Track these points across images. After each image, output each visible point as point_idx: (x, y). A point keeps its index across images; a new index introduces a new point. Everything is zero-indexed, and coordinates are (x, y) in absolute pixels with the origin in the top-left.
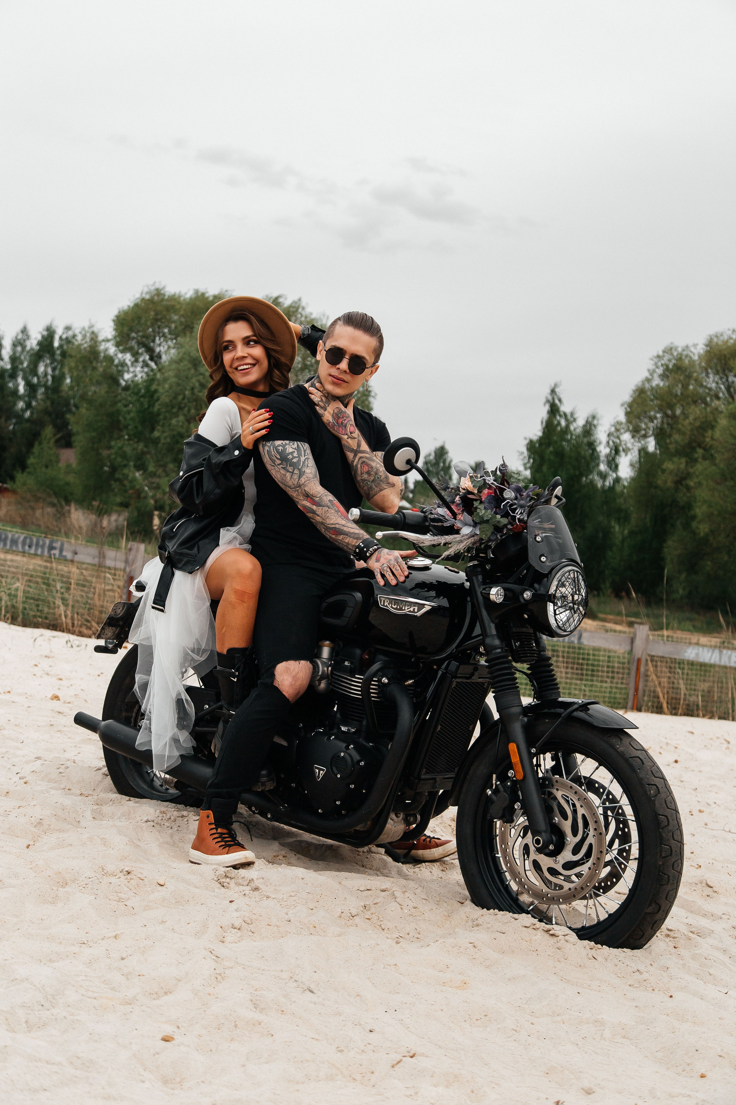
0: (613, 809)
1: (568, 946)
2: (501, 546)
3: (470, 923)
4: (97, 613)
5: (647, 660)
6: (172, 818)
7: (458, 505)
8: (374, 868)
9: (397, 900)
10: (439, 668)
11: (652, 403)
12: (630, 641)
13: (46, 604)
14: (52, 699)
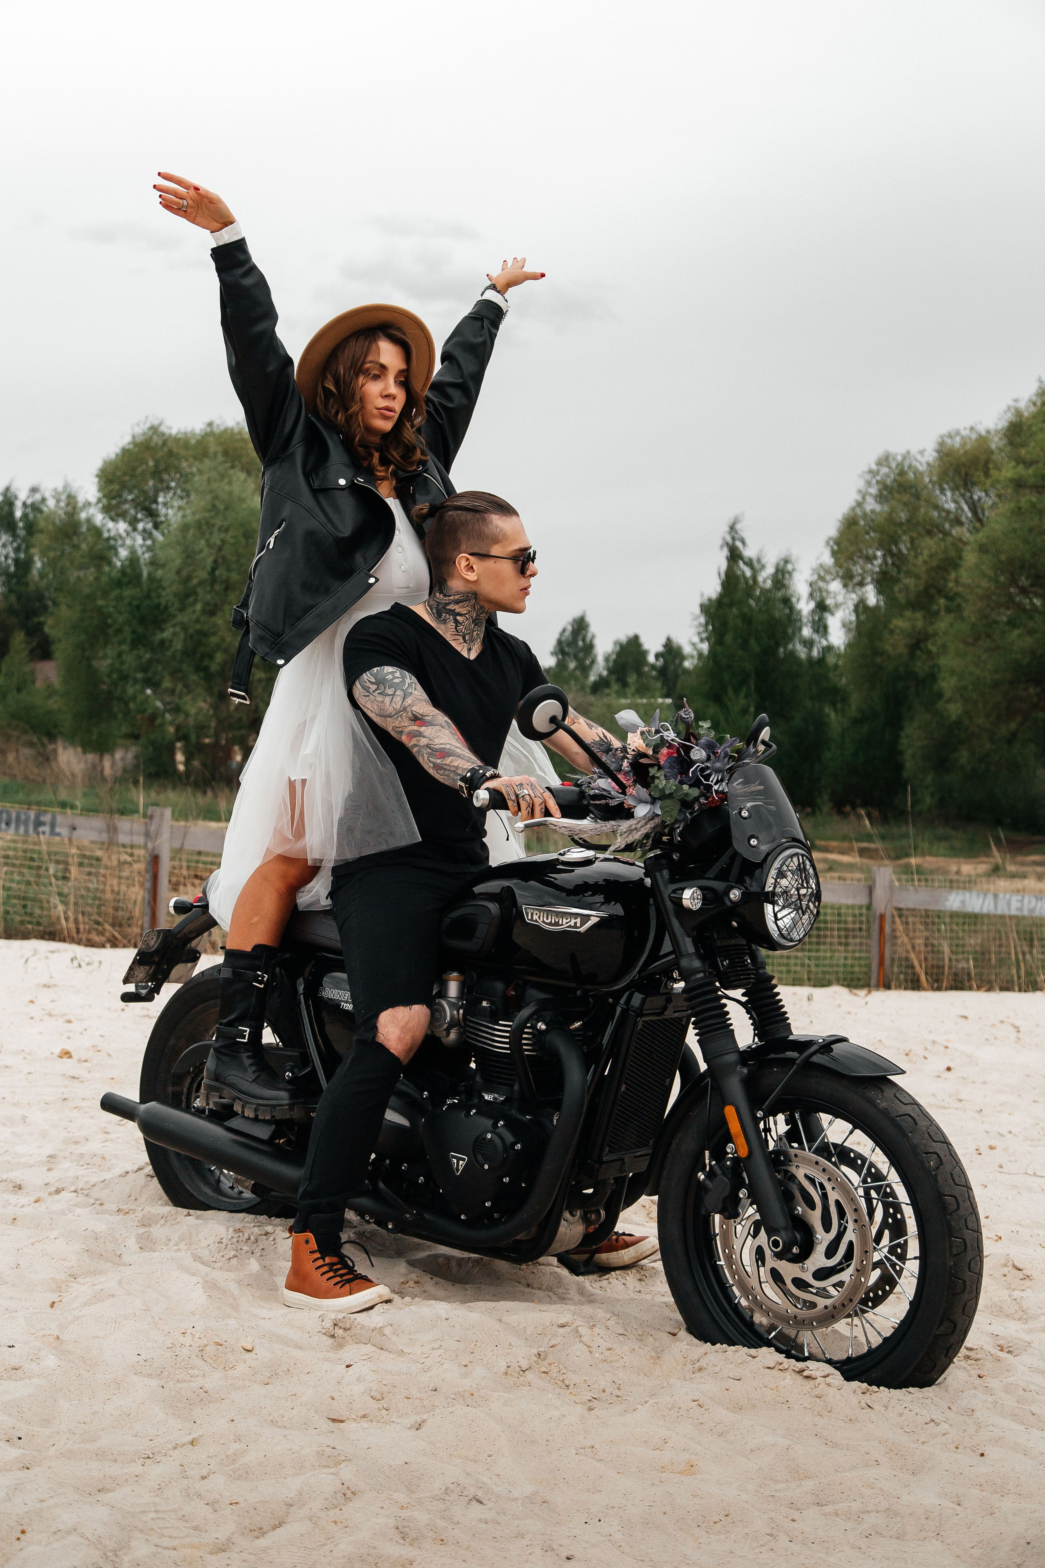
0: (878, 1189)
1: (832, 1391)
2: (692, 827)
3: (689, 1367)
4: (111, 911)
5: (893, 916)
6: (252, 1238)
7: (626, 773)
8: (544, 1288)
9: (583, 1339)
10: (616, 1003)
11: (867, 537)
12: (867, 890)
13: (38, 904)
14: (61, 1057)
